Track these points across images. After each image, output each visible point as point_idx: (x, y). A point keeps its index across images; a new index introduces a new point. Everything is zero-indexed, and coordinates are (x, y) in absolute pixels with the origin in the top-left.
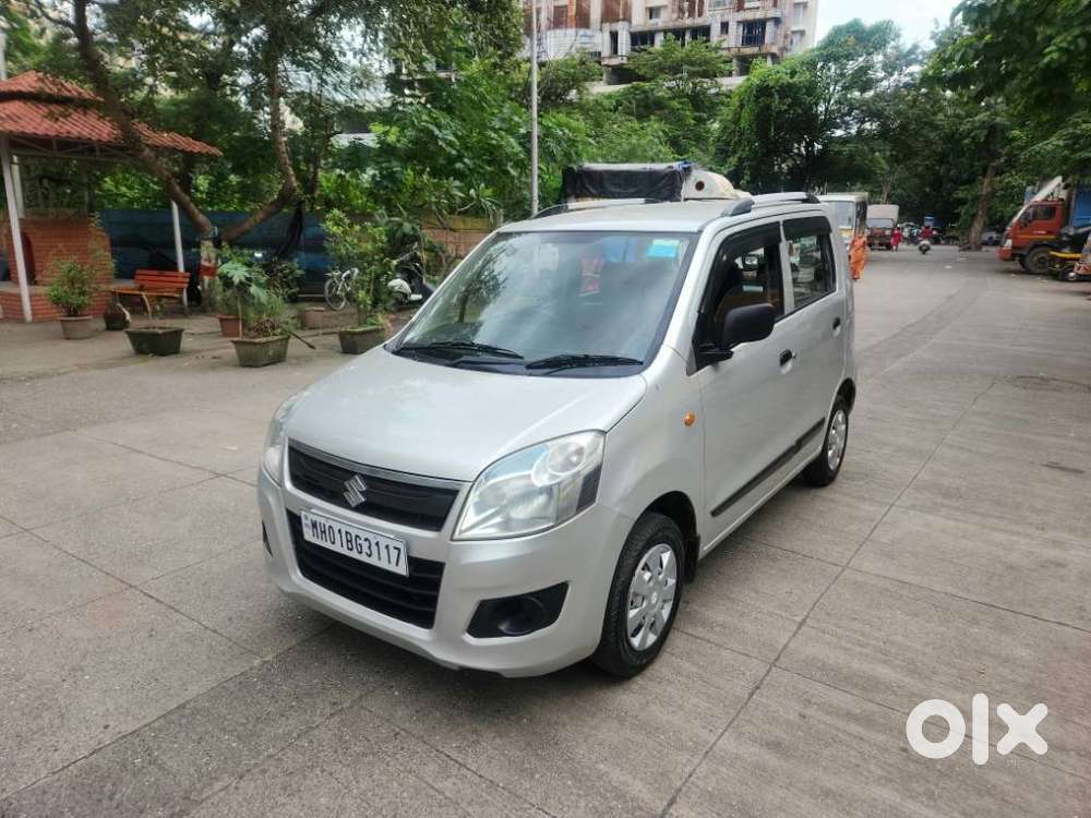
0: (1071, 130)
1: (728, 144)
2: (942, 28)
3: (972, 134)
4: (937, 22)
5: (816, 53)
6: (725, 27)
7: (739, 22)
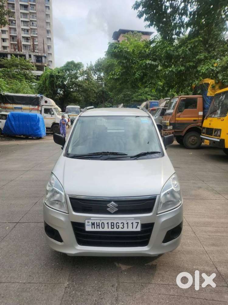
0: (124, 93)
1: (42, 90)
2: (89, 66)
3: (99, 93)
4: (88, 64)
5: (64, 68)
6: (30, 56)
7: (34, 55)
